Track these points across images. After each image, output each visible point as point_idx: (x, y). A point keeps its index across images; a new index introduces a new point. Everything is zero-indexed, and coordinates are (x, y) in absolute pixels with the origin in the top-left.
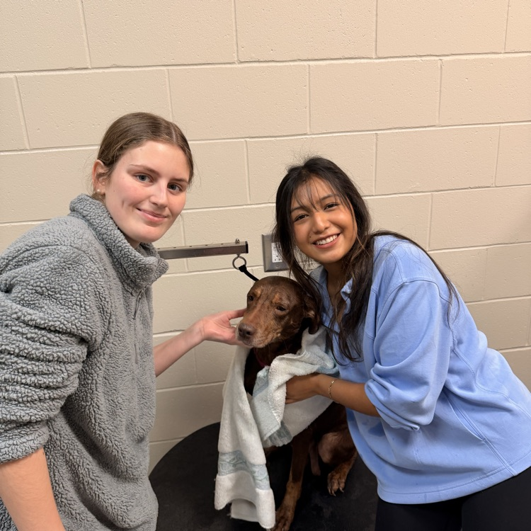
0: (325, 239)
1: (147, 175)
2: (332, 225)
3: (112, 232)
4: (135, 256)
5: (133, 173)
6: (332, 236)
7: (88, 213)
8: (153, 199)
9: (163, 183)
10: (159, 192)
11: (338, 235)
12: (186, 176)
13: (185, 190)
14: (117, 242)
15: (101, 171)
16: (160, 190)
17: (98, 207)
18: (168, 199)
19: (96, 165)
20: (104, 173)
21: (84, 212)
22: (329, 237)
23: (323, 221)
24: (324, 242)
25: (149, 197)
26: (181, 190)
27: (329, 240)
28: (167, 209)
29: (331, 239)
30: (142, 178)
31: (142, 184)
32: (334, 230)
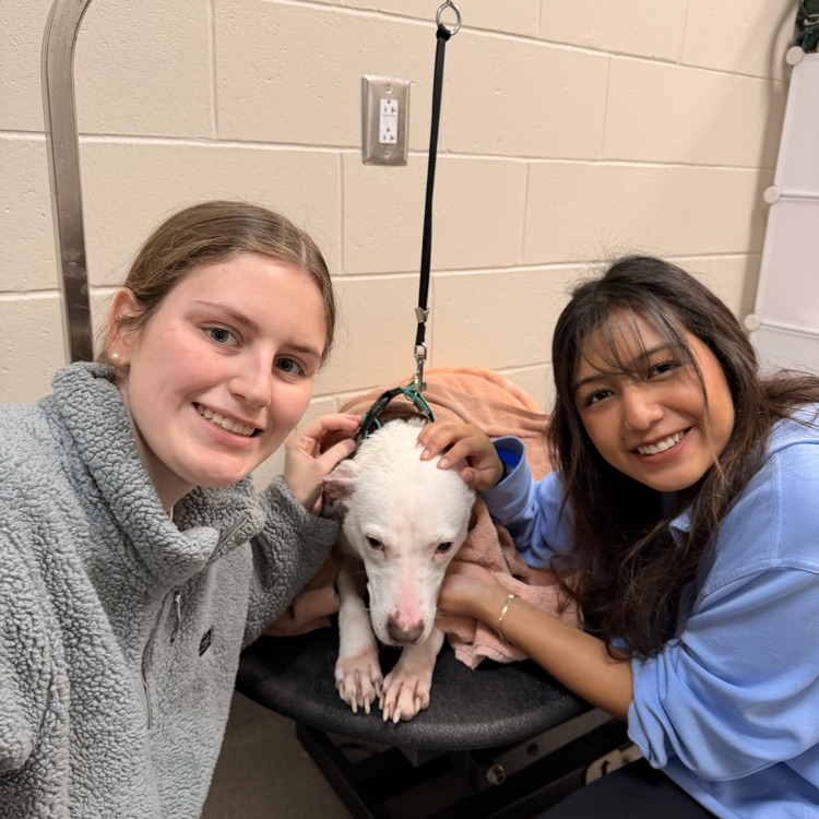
0: (655, 443)
1: (229, 331)
2: (669, 411)
3: (116, 468)
4: (157, 533)
5: (198, 320)
6: (672, 435)
7: (75, 411)
8: (237, 385)
9: (266, 352)
10: (253, 370)
11: (686, 431)
12: (317, 343)
13: (311, 375)
14: (121, 492)
15: (127, 312)
16: (257, 366)
17: (99, 400)
18: (272, 388)
19: (121, 299)
20: (133, 318)
21: (67, 408)
22: (664, 438)
23: (648, 405)
24: (653, 450)
25: (226, 379)
26: (301, 374)
27: (663, 446)
28: (264, 411)
29: (671, 442)
30: (219, 335)
31: (215, 348)
32: (675, 422)
